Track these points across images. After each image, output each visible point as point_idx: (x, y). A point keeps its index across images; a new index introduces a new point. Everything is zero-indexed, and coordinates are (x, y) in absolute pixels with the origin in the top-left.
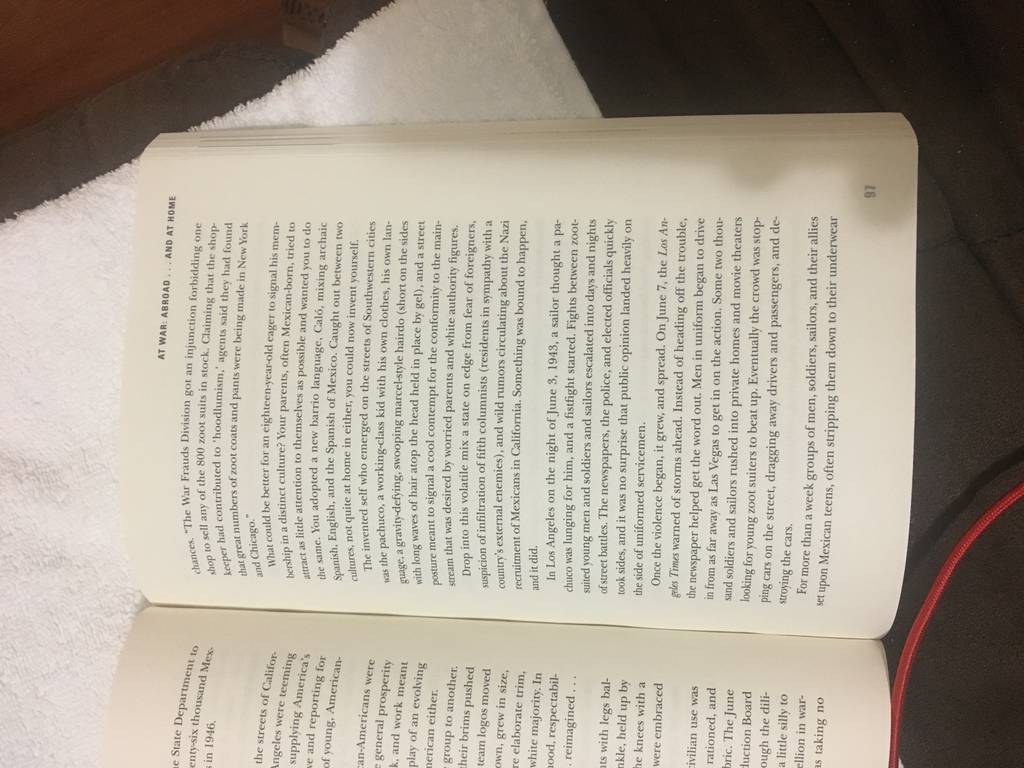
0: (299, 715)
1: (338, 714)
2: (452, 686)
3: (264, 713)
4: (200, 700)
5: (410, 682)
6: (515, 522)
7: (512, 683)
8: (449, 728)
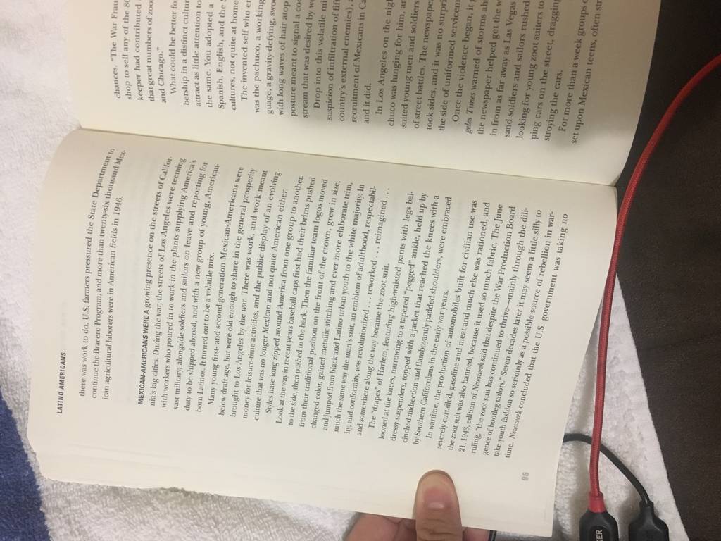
0: (184, 198)
1: (213, 199)
2: (298, 188)
3: (159, 194)
4: (112, 181)
5: (268, 182)
6: (356, 63)
7: (342, 189)
8: (293, 215)
